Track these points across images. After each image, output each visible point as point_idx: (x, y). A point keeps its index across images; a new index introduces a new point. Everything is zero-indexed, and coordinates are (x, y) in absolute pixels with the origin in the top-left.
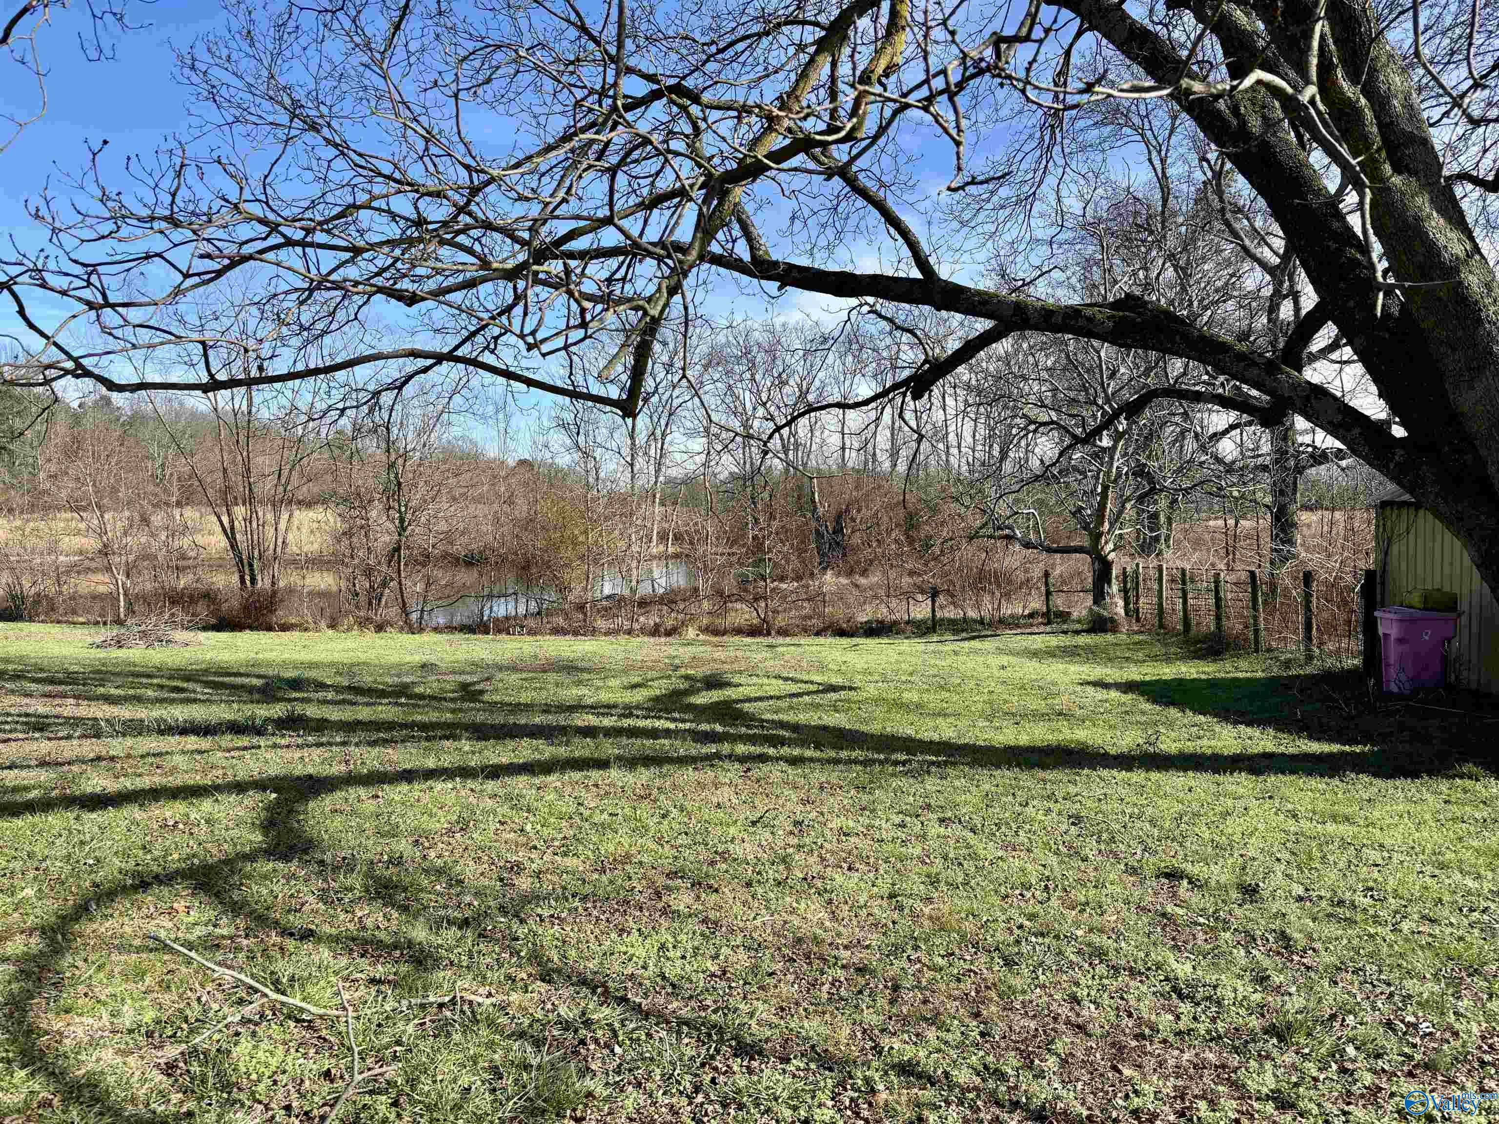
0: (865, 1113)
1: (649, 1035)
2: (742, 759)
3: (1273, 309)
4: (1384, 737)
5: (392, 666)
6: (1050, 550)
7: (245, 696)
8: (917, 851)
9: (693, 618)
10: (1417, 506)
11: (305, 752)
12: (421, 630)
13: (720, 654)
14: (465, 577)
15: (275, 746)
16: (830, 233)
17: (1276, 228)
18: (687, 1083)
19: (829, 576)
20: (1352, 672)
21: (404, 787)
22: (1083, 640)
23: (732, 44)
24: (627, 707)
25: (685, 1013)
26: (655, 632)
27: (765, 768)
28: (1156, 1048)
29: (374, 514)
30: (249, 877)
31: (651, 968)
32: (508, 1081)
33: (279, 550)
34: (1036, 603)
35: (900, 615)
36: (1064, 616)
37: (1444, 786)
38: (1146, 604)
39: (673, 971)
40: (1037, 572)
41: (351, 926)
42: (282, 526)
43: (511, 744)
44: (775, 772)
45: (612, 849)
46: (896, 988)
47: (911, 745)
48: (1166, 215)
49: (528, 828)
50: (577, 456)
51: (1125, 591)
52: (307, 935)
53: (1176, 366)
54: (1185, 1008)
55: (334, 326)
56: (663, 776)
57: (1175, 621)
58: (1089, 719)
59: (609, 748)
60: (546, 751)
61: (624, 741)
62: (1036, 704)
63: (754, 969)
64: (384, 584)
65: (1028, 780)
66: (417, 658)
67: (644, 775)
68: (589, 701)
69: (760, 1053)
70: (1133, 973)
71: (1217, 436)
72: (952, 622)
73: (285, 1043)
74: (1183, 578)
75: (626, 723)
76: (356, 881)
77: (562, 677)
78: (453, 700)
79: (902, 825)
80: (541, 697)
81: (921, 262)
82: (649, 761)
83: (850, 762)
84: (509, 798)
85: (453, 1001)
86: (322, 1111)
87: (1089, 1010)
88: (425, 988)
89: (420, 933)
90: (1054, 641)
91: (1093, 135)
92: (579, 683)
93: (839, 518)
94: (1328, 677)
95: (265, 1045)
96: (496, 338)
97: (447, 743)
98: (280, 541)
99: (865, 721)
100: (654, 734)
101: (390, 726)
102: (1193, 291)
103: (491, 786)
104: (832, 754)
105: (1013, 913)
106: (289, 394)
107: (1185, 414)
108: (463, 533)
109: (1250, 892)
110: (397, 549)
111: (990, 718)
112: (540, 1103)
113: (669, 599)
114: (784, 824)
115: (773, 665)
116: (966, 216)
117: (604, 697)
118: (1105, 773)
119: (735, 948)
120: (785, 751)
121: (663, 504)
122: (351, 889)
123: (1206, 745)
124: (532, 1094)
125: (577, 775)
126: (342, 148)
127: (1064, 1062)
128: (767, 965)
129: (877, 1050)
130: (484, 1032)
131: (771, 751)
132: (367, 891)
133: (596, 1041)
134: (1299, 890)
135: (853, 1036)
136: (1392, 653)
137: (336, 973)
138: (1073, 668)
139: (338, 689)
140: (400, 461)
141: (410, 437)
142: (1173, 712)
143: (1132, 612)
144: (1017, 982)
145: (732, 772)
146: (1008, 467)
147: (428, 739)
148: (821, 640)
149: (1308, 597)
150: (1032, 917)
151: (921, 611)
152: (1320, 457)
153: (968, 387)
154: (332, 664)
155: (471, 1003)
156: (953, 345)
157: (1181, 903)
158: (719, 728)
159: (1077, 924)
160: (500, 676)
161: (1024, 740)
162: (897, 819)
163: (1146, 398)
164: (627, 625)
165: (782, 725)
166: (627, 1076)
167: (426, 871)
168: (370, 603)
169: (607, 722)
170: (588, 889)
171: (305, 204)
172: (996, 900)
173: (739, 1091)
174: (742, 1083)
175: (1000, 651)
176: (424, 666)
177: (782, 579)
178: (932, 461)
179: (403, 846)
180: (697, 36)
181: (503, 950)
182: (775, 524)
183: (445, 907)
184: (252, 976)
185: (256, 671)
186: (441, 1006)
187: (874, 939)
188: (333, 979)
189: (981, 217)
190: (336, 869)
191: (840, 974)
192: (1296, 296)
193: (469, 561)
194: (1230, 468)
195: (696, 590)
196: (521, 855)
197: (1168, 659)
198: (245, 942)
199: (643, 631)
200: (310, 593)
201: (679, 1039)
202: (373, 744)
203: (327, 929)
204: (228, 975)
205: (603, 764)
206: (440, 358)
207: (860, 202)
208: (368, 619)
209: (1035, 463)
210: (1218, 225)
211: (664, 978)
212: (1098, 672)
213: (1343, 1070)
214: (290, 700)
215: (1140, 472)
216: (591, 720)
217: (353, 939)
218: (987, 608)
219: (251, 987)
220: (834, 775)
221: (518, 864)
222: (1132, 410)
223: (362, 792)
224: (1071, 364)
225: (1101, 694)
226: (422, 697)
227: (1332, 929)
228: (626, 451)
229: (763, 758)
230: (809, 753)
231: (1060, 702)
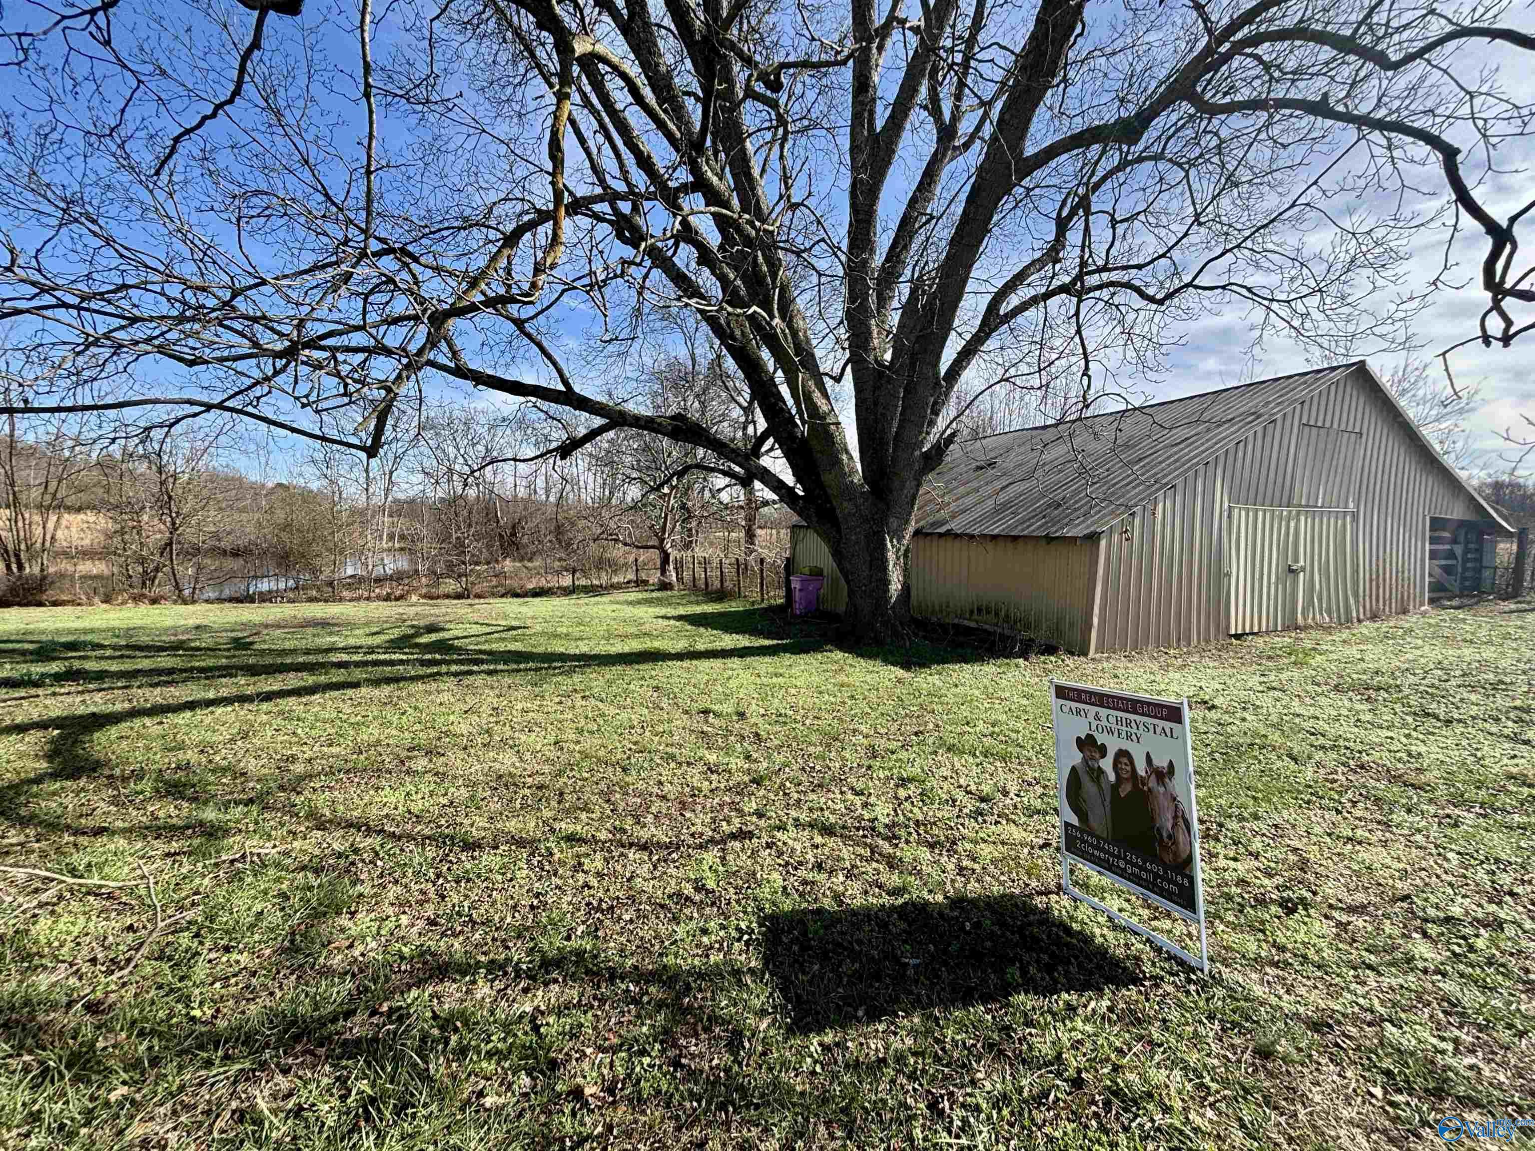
0: (547, 868)
1: (402, 850)
2: (456, 674)
3: (745, 428)
4: (795, 635)
5: (166, 629)
6: (638, 547)
7: (19, 658)
8: (570, 716)
9: (415, 589)
10: (808, 527)
11: (87, 697)
12: (194, 602)
13: (436, 611)
14: (231, 564)
15: (54, 694)
16: (508, 357)
17: (746, 388)
18: (431, 874)
19: (508, 562)
20: (780, 607)
21: (188, 714)
22: (655, 595)
23: (440, 230)
24: (369, 647)
25: (427, 832)
26: (387, 598)
27: (471, 678)
28: (700, 800)
29: (145, 518)
30: (36, 796)
31: (401, 808)
32: (295, 900)
33: (47, 544)
34: (631, 576)
35: (553, 583)
36: (645, 582)
37: (819, 656)
38: (686, 575)
39: (416, 808)
40: (631, 559)
41: (144, 819)
42: (50, 525)
43: (280, 677)
44: (479, 680)
45: (365, 737)
46: (561, 794)
47: (563, 657)
48: (694, 374)
49: (299, 731)
50: (325, 482)
51: (676, 568)
52: (99, 832)
53: (701, 452)
54: (714, 777)
55: (103, 375)
56: (400, 689)
57: (701, 584)
58: (661, 636)
59: (358, 674)
60: (310, 680)
61: (370, 669)
62: (633, 630)
63: (472, 798)
64: (157, 570)
65: (630, 671)
66: (191, 622)
67: (387, 690)
68: (341, 645)
69: (479, 846)
70: (689, 764)
71: (720, 491)
72: (585, 587)
73: (85, 913)
74: (706, 562)
75: (370, 657)
76: (146, 786)
77: (319, 630)
78: (229, 650)
79: (561, 703)
80: (302, 644)
81: (565, 382)
82: (388, 681)
83: (526, 670)
84: (281, 713)
85: (244, 856)
86: (127, 955)
87: (667, 787)
88: (217, 852)
89: (210, 814)
90: (640, 596)
91: (658, 324)
92: (331, 634)
93: (514, 527)
94: (771, 609)
95: (66, 918)
96: (258, 398)
97: (224, 680)
98: (48, 537)
99: (534, 646)
100: (392, 663)
101: (171, 671)
102: (708, 415)
103: (265, 706)
104: (515, 666)
105: (626, 742)
106: (55, 422)
107: (705, 479)
108: (229, 533)
109: (741, 715)
110: (170, 544)
111: (608, 639)
112: (323, 909)
113: (398, 577)
114: (486, 710)
115: (475, 617)
116: (590, 359)
117: (352, 641)
118: (670, 663)
119: (458, 788)
120: (485, 667)
121: (391, 516)
122: (142, 792)
123: (718, 645)
124: (315, 904)
125: (336, 693)
126: (109, 241)
127: (656, 817)
128: (480, 794)
129: (552, 830)
130: (271, 872)
131: (475, 668)
132: (157, 791)
133: (363, 861)
134: (762, 711)
135: (537, 825)
136: (797, 595)
137: (131, 855)
138: (650, 610)
139: (114, 648)
140: (171, 480)
141: (179, 462)
142: (702, 630)
143: (680, 579)
144: (628, 779)
145: (450, 683)
146: (614, 501)
147: (207, 678)
148: (504, 600)
149: (762, 571)
150: (636, 743)
151: (566, 581)
152: (766, 503)
153: (590, 455)
154: (109, 630)
155: (259, 855)
156: (582, 431)
157: (712, 726)
158: (438, 657)
159: (660, 744)
160: (265, 632)
161: (627, 649)
162: (557, 700)
163: (686, 469)
164: (366, 594)
165: (481, 652)
166: (388, 879)
167: (213, 771)
168: (144, 583)
169: (355, 658)
170: (350, 765)
171: (73, 278)
172: (616, 737)
173: (467, 872)
174: (469, 866)
175: (611, 602)
176: (197, 628)
177: (477, 564)
178: (571, 495)
179: (191, 756)
180: (414, 219)
181: (284, 814)
182: (472, 530)
183: (231, 793)
184: (47, 870)
185: (30, 638)
186: (232, 862)
187: (547, 769)
188: (130, 859)
189: (598, 360)
190: (125, 779)
191: (527, 792)
192: (754, 422)
193: (236, 553)
194: (726, 507)
195: (417, 571)
196: (295, 750)
197: (698, 603)
198: (37, 845)
199: (379, 598)
200: (81, 577)
201: (423, 849)
202: (154, 685)
203: (120, 824)
204: (20, 874)
205: (356, 685)
206: (209, 407)
207: (526, 341)
208: (143, 596)
209: (629, 499)
210: (719, 383)
211: (410, 812)
212: (663, 611)
213: (785, 794)
214: (66, 659)
215: (683, 507)
216: (345, 657)
217: (146, 828)
218: (604, 580)
219: (47, 878)
220: (518, 679)
221: (292, 756)
222: (680, 474)
223: (147, 721)
224: (647, 448)
225: (666, 622)
226: (198, 649)
227: (778, 728)
228: (362, 480)
229: (470, 673)
230: (501, 667)
231: (646, 628)
